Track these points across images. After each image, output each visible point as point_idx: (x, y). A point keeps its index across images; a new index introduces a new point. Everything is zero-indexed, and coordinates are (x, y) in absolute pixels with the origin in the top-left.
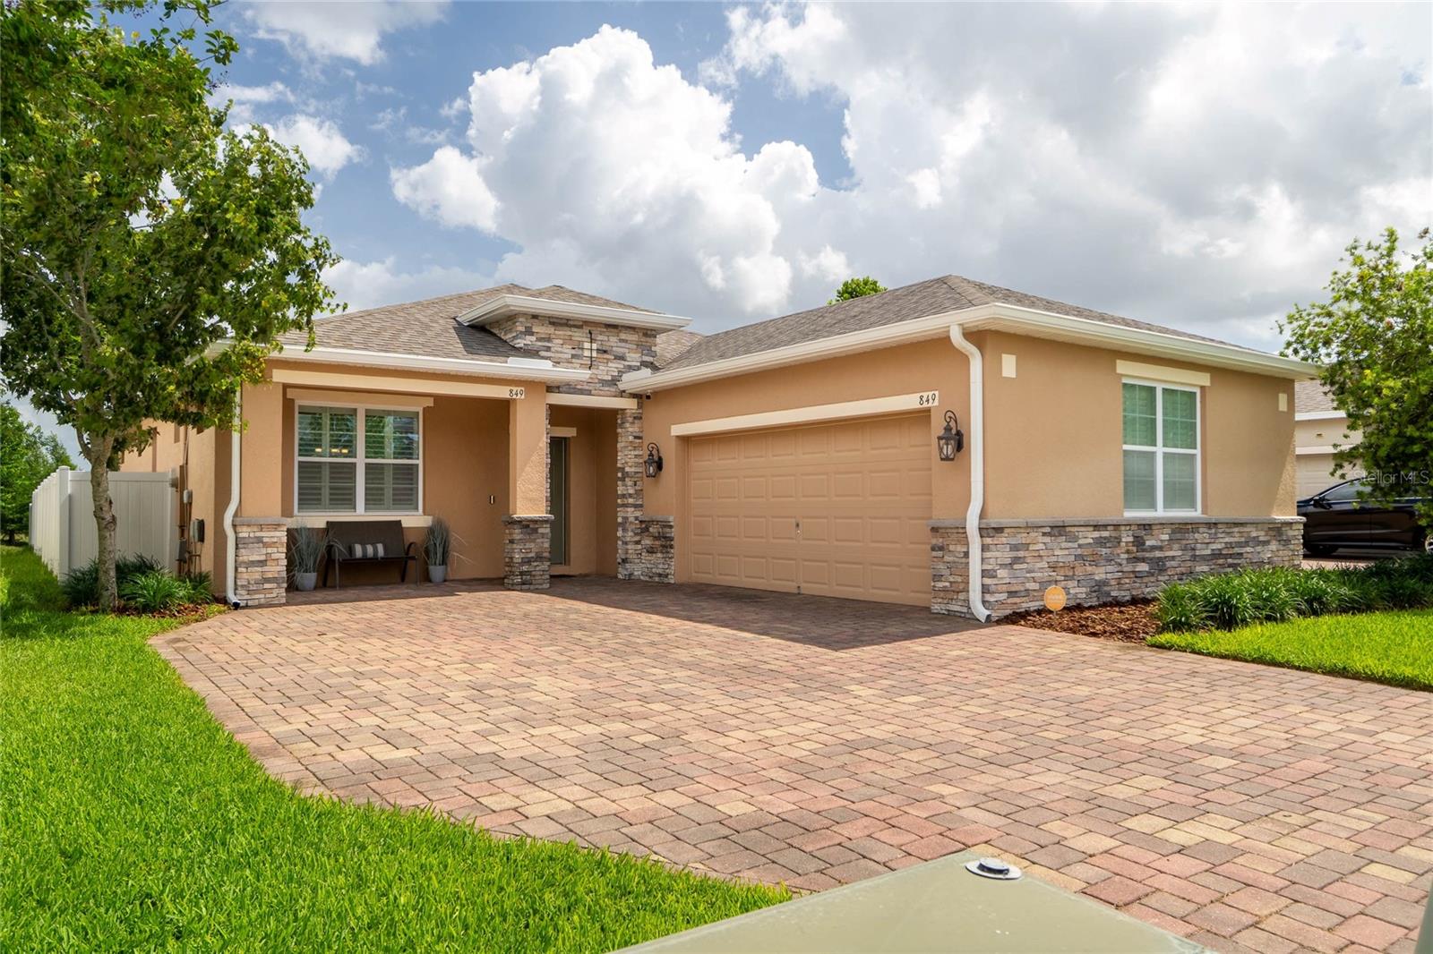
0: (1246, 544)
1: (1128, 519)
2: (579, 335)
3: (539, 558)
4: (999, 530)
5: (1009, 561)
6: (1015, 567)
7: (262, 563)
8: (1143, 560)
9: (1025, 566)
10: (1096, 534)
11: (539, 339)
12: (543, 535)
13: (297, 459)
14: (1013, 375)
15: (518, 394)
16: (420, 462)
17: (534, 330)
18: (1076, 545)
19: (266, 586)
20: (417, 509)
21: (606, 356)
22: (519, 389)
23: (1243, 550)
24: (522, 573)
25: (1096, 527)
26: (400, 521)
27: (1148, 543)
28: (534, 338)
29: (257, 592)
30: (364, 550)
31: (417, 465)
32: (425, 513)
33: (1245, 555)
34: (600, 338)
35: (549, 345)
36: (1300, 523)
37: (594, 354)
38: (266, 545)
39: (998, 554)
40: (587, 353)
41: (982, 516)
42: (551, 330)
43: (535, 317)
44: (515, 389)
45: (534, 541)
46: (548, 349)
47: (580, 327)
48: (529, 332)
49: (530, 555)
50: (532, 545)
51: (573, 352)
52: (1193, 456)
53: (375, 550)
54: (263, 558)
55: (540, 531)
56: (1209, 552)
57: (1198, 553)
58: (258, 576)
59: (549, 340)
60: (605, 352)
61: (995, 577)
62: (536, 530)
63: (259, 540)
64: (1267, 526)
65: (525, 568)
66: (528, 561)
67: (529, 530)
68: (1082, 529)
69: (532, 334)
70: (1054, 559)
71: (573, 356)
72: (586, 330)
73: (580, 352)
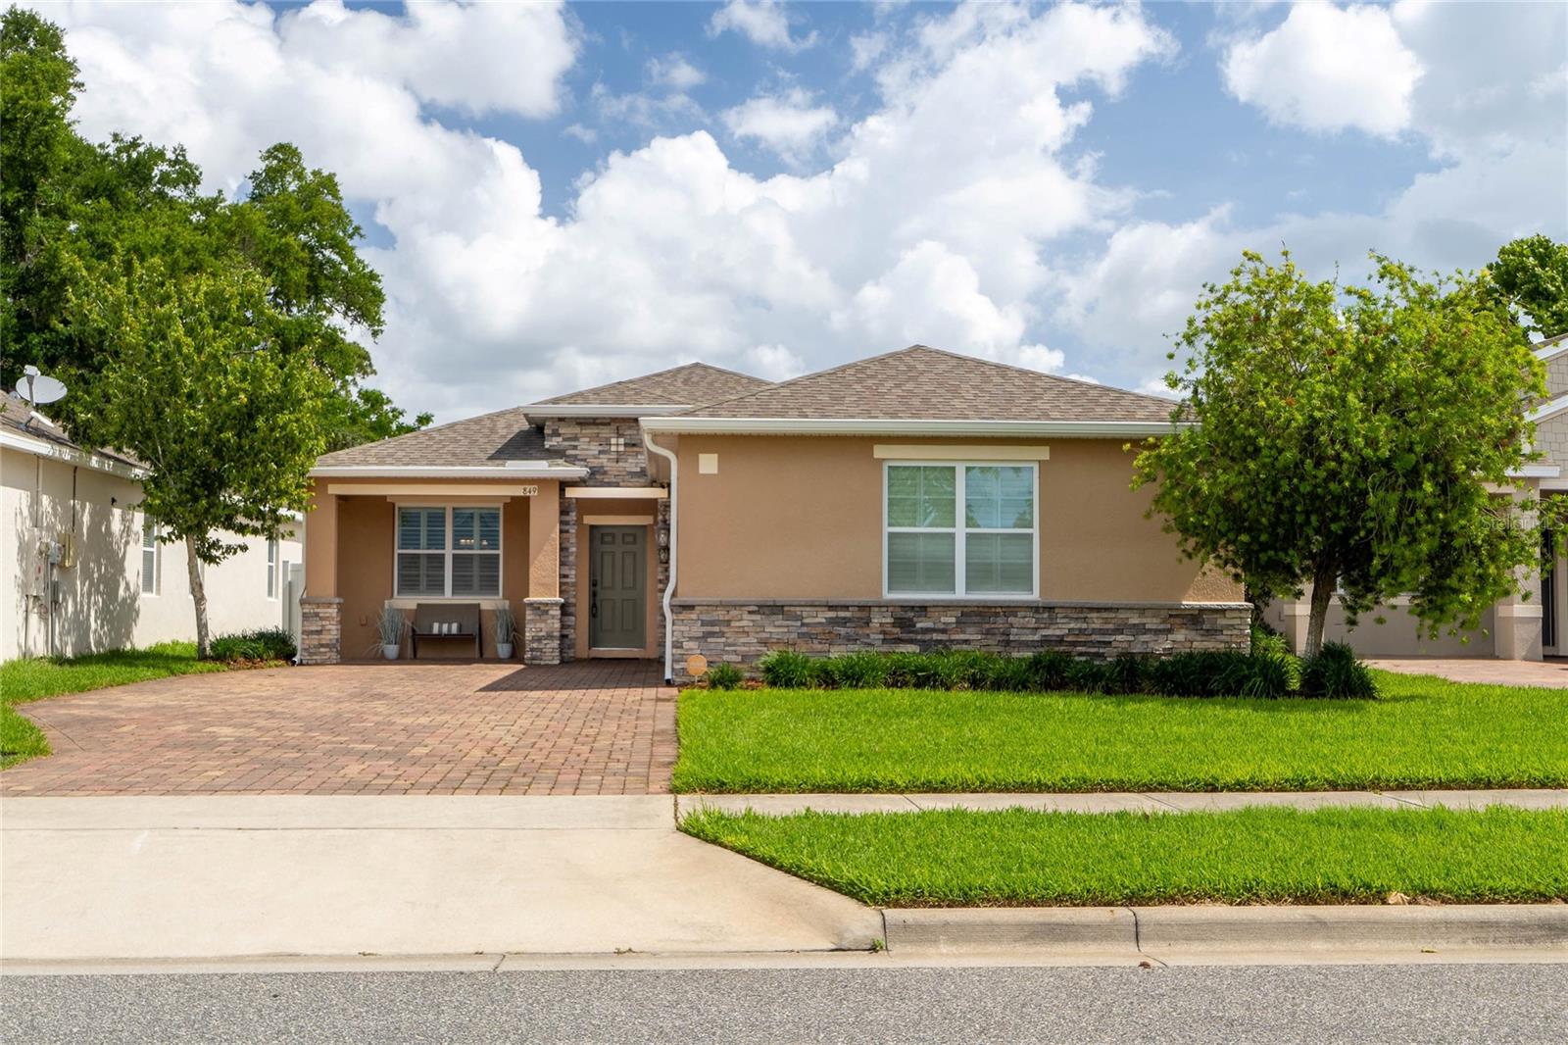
0: (1119, 631)
1: (887, 601)
2: (605, 432)
3: (550, 636)
4: (691, 607)
5: (701, 635)
6: (709, 640)
7: (319, 632)
8: (911, 641)
9: (723, 640)
10: (832, 614)
11: (564, 440)
12: (553, 617)
13: (397, 551)
14: (714, 471)
15: (532, 491)
16: (500, 552)
17: (561, 431)
18: (799, 623)
19: (322, 650)
20: (498, 594)
21: (635, 449)
22: (532, 487)
23: (1112, 638)
24: (532, 650)
25: (831, 608)
26: (479, 605)
27: (919, 625)
28: (560, 439)
29: (315, 654)
30: (440, 628)
31: (498, 555)
32: (505, 597)
33: (1114, 644)
34: (628, 432)
35: (576, 443)
36: (1247, 610)
37: (622, 448)
38: (322, 619)
39: (683, 628)
40: (613, 448)
41: (674, 595)
42: (577, 430)
43: (561, 419)
44: (528, 487)
45: (545, 621)
46: (575, 448)
47: (609, 424)
48: (556, 433)
49: (541, 634)
50: (543, 625)
51: (601, 448)
52: (1030, 536)
53: (449, 628)
54: (319, 628)
55: (551, 612)
56: (1036, 638)
57: (1012, 638)
58: (316, 643)
59: (576, 439)
60: (634, 445)
61: (682, 647)
62: (547, 612)
63: (317, 615)
64: (1164, 614)
65: (535, 645)
66: (539, 640)
67: (539, 612)
68: (808, 609)
69: (559, 435)
70: (764, 635)
71: (600, 452)
72: (614, 426)
73: (607, 448)
